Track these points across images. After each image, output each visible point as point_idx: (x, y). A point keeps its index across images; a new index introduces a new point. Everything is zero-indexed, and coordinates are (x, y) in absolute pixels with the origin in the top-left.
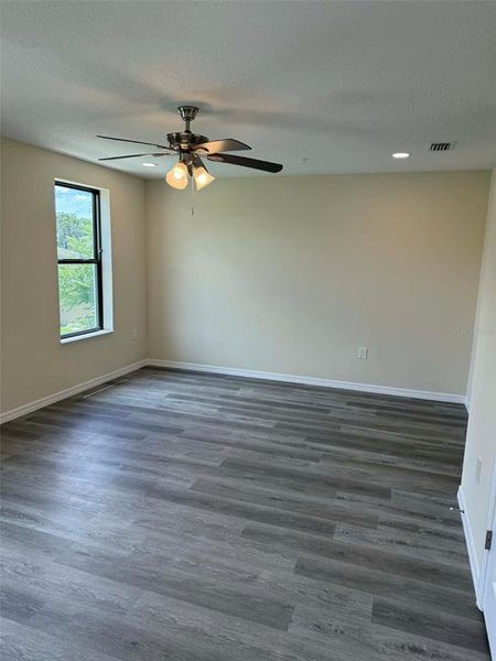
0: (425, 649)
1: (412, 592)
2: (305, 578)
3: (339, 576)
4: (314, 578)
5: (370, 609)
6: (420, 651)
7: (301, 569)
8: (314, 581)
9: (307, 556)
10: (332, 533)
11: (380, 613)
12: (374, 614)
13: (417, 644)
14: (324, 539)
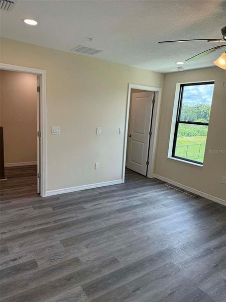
0: (11, 262)
1: (24, 283)
2: (71, 258)
3: (60, 268)
4: (68, 261)
5: (39, 263)
6: (12, 261)
7: (76, 261)
8: (67, 259)
9: (79, 268)
10: (84, 290)
11: (33, 264)
12: (35, 262)
13: (15, 262)
14: (84, 283)
